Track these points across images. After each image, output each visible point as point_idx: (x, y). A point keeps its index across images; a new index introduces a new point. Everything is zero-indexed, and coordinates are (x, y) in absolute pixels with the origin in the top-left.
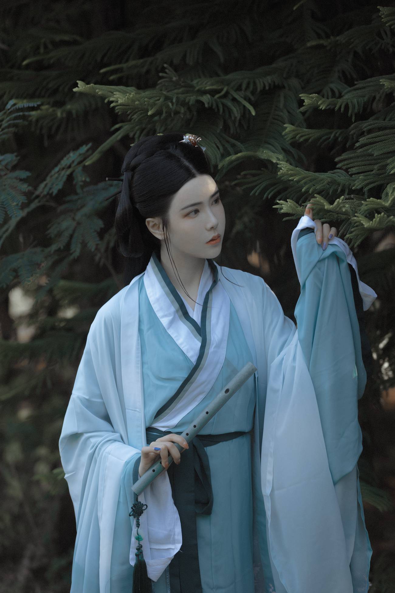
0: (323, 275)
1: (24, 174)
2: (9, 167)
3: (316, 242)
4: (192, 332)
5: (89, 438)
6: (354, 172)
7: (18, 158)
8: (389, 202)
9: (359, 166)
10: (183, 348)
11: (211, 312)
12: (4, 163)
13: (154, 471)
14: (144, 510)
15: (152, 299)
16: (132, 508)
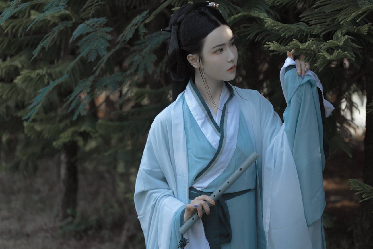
0: (302, 95)
1: (109, 29)
2: (102, 25)
3: (297, 74)
4: (215, 130)
5: (152, 194)
6: (313, 23)
7: (107, 20)
8: (342, 42)
9: (315, 20)
10: (210, 140)
11: (227, 117)
12: (99, 23)
13: (193, 219)
14: (187, 243)
15: (191, 108)
16: (179, 242)
